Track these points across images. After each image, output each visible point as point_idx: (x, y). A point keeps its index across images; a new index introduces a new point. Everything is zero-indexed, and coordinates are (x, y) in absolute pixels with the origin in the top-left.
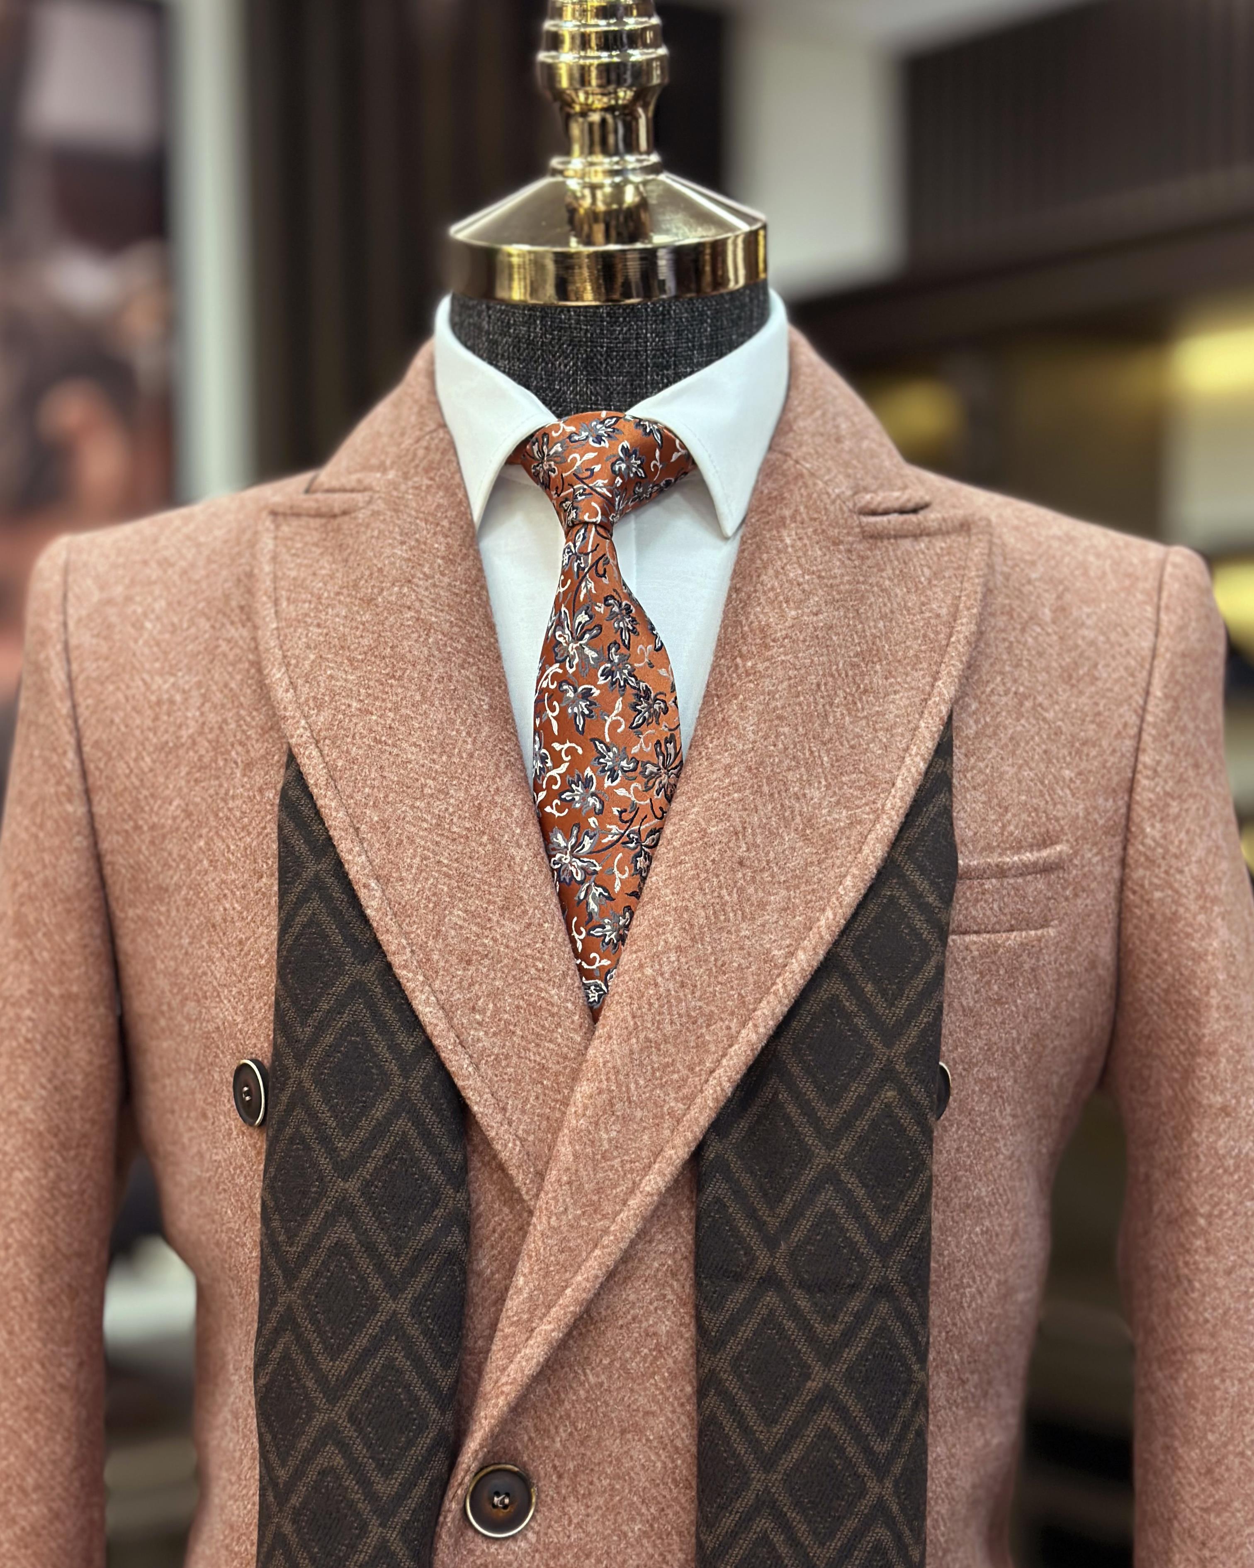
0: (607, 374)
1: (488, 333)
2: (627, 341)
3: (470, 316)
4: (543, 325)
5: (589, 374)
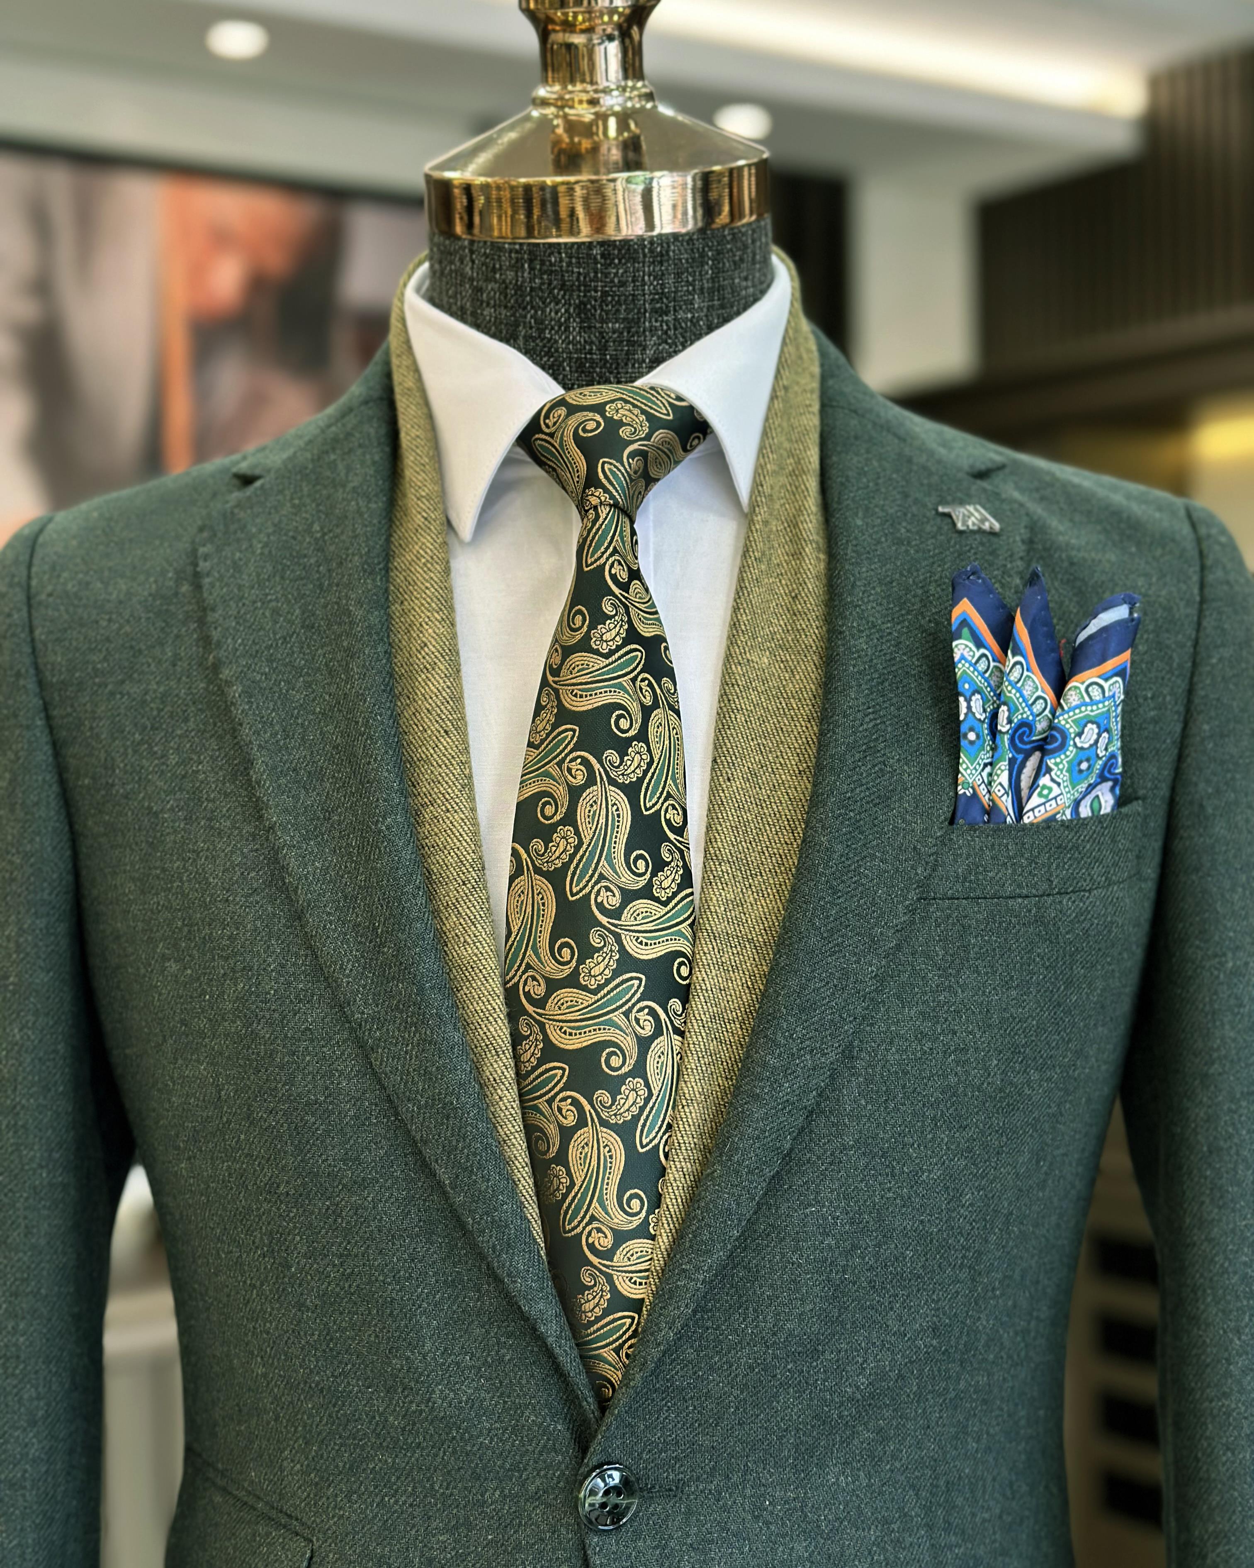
0: (602, 321)
1: (472, 279)
2: (623, 284)
3: (451, 262)
4: (532, 269)
5: (582, 322)
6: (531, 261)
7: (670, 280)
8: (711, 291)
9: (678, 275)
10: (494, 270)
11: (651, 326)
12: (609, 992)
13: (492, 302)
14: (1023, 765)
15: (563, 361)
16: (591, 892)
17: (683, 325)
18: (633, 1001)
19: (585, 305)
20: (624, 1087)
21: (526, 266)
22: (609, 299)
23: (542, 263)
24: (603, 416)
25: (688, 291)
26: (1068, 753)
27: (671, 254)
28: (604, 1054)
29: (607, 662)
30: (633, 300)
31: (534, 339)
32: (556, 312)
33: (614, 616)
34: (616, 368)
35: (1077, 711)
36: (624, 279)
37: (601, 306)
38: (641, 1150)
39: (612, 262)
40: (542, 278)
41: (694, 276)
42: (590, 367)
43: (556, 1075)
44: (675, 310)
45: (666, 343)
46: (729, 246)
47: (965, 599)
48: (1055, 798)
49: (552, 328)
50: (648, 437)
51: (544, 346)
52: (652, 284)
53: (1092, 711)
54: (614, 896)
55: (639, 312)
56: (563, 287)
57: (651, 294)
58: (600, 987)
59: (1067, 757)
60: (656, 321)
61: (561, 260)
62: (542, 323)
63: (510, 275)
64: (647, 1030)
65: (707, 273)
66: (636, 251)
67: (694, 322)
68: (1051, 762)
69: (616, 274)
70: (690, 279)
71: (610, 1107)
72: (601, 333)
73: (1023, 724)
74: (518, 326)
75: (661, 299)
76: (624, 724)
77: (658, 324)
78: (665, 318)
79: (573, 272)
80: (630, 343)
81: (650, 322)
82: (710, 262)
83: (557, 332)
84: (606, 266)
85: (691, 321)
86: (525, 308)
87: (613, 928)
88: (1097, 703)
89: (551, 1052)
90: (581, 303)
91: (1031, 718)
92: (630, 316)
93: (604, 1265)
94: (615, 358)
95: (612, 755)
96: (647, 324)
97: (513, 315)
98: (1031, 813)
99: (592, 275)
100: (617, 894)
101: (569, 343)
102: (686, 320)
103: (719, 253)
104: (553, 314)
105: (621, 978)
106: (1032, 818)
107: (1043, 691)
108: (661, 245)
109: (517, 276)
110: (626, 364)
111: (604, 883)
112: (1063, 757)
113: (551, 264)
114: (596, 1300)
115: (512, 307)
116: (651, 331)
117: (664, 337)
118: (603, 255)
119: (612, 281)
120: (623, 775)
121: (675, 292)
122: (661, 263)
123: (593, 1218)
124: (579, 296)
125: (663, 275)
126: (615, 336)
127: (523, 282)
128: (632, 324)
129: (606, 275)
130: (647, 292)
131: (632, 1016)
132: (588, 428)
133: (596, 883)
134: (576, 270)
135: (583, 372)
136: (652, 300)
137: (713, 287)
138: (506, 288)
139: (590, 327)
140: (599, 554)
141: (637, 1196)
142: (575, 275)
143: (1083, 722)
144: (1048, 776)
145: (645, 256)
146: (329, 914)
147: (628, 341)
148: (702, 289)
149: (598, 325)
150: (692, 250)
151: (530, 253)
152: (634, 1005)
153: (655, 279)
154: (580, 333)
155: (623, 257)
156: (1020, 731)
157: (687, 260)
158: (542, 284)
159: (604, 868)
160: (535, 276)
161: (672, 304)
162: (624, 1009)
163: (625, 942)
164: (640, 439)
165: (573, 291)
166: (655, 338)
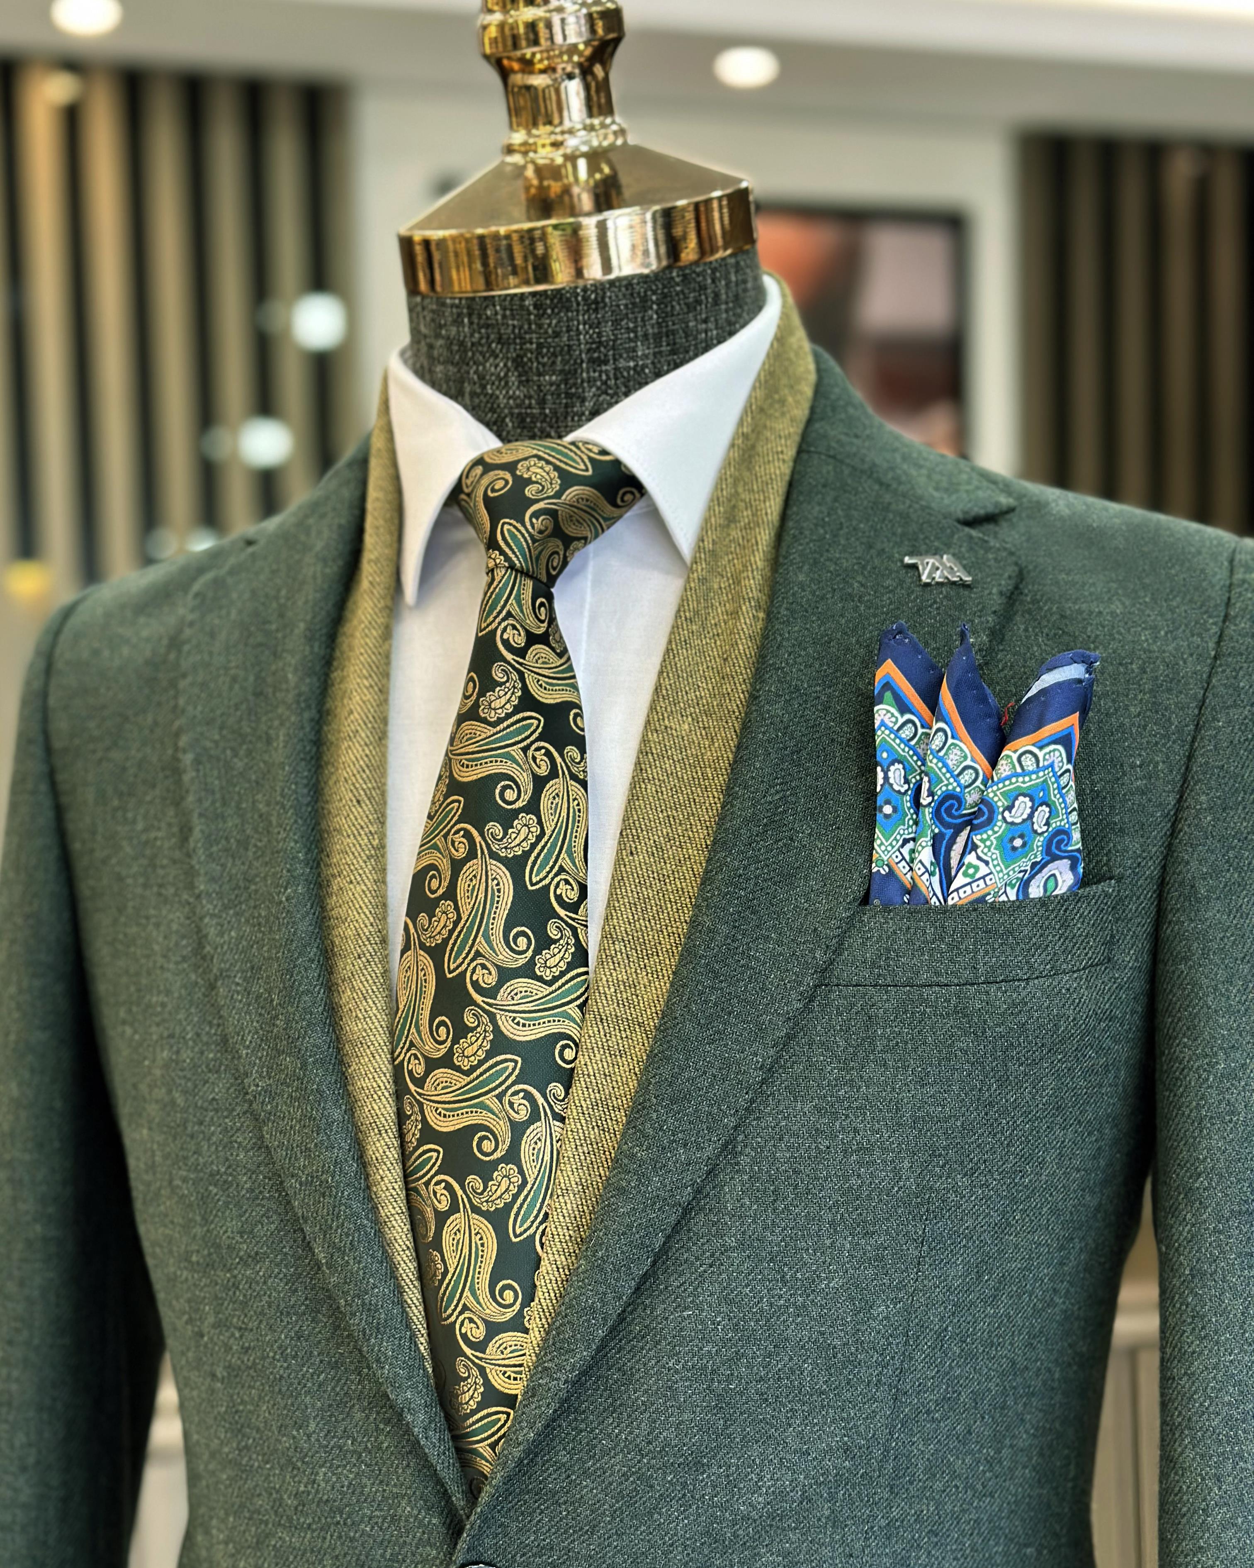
6: (470, 315)
7: (607, 328)
8: (658, 337)
9: (616, 323)
10: (441, 327)
11: (589, 378)
12: (481, 1074)
13: (441, 359)
14: (952, 841)
15: (506, 416)
16: (466, 969)
17: (625, 374)
18: (507, 1084)
19: (522, 358)
20: (496, 1173)
21: (466, 320)
22: (545, 350)
23: (480, 317)
24: (514, 475)
25: (629, 338)
26: (996, 829)
27: (607, 300)
28: (476, 1139)
29: (495, 730)
30: (569, 351)
31: (478, 395)
32: (495, 367)
33: (505, 683)
34: (557, 422)
35: (1007, 783)
36: (558, 329)
37: (537, 358)
38: (514, 1240)
39: (545, 313)
40: (480, 333)
41: (635, 322)
42: (532, 422)
43: (431, 1157)
44: (615, 360)
45: (607, 394)
46: (678, 288)
47: (889, 660)
48: (983, 878)
49: (493, 384)
50: (558, 495)
51: (488, 402)
52: (587, 333)
53: (1024, 782)
54: (490, 973)
55: (575, 363)
56: (499, 340)
57: (587, 343)
58: (473, 1069)
59: (996, 833)
60: (594, 371)
61: (496, 313)
62: (484, 378)
63: (454, 330)
64: (523, 1115)
65: (651, 318)
66: (568, 300)
67: (639, 371)
68: (976, 839)
69: (549, 325)
70: (631, 325)
71: (482, 1193)
72: (539, 386)
73: (949, 796)
74: (463, 382)
75: (598, 348)
76: (510, 795)
77: (597, 374)
78: (604, 368)
79: (508, 325)
80: (569, 395)
81: (588, 372)
82: (655, 307)
83: (498, 388)
84: (539, 317)
85: (635, 368)
86: (468, 364)
87: (487, 1007)
88: (1030, 773)
89: (429, 1134)
90: (518, 356)
91: (958, 789)
92: (567, 368)
93: (477, 1357)
94: (554, 412)
95: (494, 828)
96: (585, 375)
97: (459, 371)
98: (955, 895)
99: (526, 327)
100: (493, 972)
101: (510, 398)
102: (628, 369)
103: (665, 296)
104: (493, 369)
105: (494, 1060)
106: (956, 899)
107: (973, 760)
108: (595, 291)
109: (458, 332)
110: (566, 418)
111: (480, 961)
112: (990, 832)
113: (488, 318)
114: (471, 1392)
115: (458, 363)
116: (589, 382)
117: (604, 387)
118: (536, 306)
119: (546, 332)
120: (506, 848)
121: (614, 341)
122: (596, 311)
123: (465, 1308)
124: (515, 349)
125: (599, 323)
126: (553, 388)
127: (465, 337)
128: (569, 375)
129: (540, 326)
130: (582, 341)
131: (506, 1099)
132: (497, 487)
133: (472, 960)
134: (510, 322)
135: (524, 428)
136: (589, 350)
137: (659, 333)
138: (451, 344)
139: (528, 381)
140: (491, 618)
141: (510, 1287)
142: (511, 328)
143: (1014, 794)
144: (973, 853)
145: (578, 304)
146: (238, 984)
147: (567, 393)
148: (646, 336)
149: (535, 378)
150: (632, 294)
151: (469, 307)
152: (508, 1088)
153: (590, 327)
154: (518, 388)
155: (556, 307)
156: (947, 804)
157: (626, 306)
158: (481, 338)
159: (481, 944)
160: (474, 331)
161: (611, 353)
162: (497, 1092)
163: (500, 1023)
164: (548, 498)
165: (509, 344)
166: (594, 389)
